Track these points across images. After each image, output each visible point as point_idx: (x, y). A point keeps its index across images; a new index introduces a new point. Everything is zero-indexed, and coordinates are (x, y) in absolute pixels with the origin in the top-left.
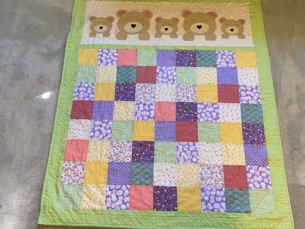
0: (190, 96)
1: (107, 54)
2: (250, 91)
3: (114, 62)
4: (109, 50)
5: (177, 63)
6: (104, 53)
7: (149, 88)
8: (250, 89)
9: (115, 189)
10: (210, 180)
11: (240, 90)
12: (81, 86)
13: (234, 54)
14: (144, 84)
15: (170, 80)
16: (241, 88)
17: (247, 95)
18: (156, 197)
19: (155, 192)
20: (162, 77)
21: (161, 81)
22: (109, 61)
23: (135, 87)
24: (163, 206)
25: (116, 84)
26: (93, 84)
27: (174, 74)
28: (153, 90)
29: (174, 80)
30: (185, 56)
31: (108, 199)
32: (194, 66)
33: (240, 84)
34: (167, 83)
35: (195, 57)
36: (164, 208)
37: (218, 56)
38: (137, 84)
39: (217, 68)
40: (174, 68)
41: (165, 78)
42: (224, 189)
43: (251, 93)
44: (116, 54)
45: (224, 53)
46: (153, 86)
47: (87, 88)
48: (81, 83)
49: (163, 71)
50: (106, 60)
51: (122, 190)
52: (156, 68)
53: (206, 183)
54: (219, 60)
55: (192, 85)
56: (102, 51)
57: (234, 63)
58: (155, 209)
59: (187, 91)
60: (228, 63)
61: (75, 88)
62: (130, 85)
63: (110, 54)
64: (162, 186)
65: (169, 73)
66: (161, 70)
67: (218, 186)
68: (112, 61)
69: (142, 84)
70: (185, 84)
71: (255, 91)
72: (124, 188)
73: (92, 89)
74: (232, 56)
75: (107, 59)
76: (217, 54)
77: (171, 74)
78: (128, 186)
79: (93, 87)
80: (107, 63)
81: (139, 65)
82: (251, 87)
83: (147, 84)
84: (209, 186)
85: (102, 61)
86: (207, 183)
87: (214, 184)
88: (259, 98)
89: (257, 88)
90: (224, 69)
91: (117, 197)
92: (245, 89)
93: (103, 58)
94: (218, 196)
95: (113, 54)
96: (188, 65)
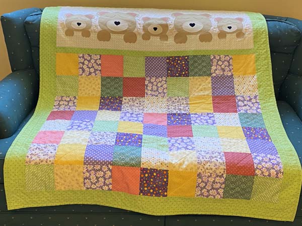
0: (182, 108)
1: (89, 61)
2: (248, 101)
3: (97, 72)
4: (90, 56)
5: (168, 73)
6: (85, 60)
7: (137, 101)
8: (248, 99)
9: (94, 170)
10: (209, 164)
11: (237, 101)
12: (62, 100)
13: (231, 59)
14: (132, 98)
15: (160, 93)
16: (238, 98)
17: (245, 105)
18: (143, 181)
19: (142, 176)
20: (152, 90)
21: (151, 94)
22: (92, 70)
23: (122, 101)
24: (152, 191)
25: (101, 97)
26: (75, 97)
27: (165, 86)
28: (142, 104)
29: (164, 93)
30: (177, 64)
31: (86, 181)
32: (187, 75)
33: (237, 94)
34: (157, 96)
35: (188, 65)
36: (153, 193)
37: (212, 63)
38: (124, 98)
39: (212, 77)
40: (164, 79)
41: (155, 91)
42: (225, 176)
43: (250, 103)
44: (99, 62)
45: (220, 58)
46: (141, 99)
47: (68, 102)
48: (62, 97)
49: (152, 83)
50: (88, 69)
51: (103, 171)
52: (144, 79)
53: (204, 167)
54: (214, 68)
55: (184, 98)
56: (83, 57)
57: (230, 71)
58: (142, 194)
59: (179, 103)
60: (224, 70)
61: (55, 102)
62: (117, 99)
63: (93, 61)
64: (151, 169)
65: (159, 85)
66: (150, 82)
67: (218, 172)
68: (96, 70)
69: (129, 98)
70: (176, 97)
71: (254, 101)
72: (105, 168)
73: (74, 103)
74: (229, 62)
75: (90, 68)
76: (212, 60)
77: (161, 86)
78: (109, 166)
79: (75, 101)
80: (90, 73)
81: (125, 76)
82: (249, 97)
83: (134, 98)
84: (207, 171)
85: (84, 71)
86: (206, 167)
87: (214, 168)
88: (258, 108)
89: (255, 97)
90: (220, 78)
91: (97, 178)
92: (242, 99)
93: (85, 67)
94: (217, 182)
95: (95, 62)
96: (180, 75)
